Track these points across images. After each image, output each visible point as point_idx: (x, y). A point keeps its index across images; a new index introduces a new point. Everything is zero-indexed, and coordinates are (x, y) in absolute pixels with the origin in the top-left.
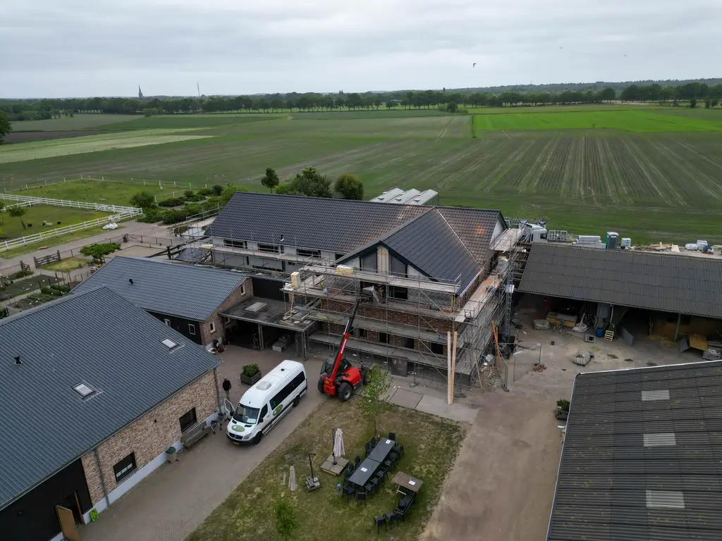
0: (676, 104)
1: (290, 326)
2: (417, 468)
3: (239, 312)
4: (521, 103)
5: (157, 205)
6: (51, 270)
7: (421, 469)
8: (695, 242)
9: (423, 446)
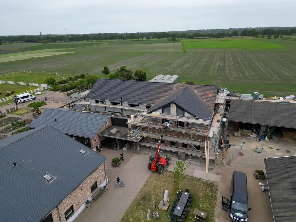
0: (263, 38)
1: (131, 139)
2: (201, 206)
3: (107, 133)
4: (201, 37)
5: (57, 83)
6: (14, 114)
7: (203, 206)
8: (289, 96)
9: (200, 194)
